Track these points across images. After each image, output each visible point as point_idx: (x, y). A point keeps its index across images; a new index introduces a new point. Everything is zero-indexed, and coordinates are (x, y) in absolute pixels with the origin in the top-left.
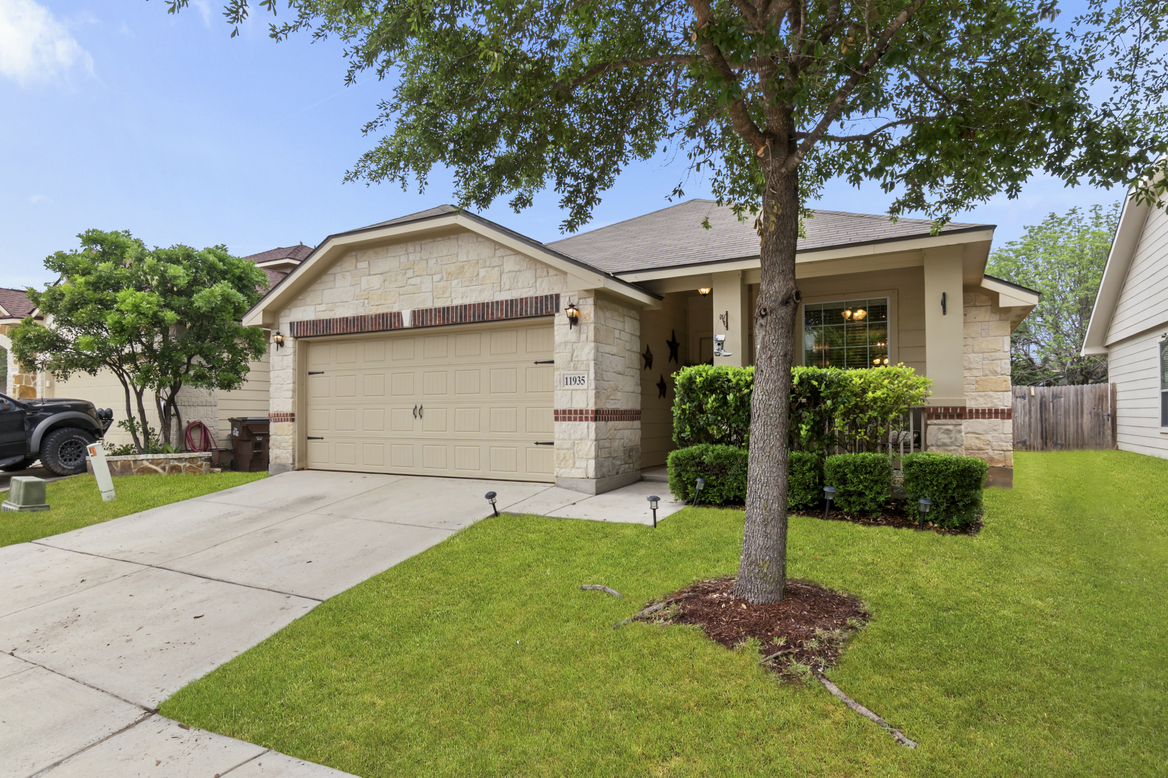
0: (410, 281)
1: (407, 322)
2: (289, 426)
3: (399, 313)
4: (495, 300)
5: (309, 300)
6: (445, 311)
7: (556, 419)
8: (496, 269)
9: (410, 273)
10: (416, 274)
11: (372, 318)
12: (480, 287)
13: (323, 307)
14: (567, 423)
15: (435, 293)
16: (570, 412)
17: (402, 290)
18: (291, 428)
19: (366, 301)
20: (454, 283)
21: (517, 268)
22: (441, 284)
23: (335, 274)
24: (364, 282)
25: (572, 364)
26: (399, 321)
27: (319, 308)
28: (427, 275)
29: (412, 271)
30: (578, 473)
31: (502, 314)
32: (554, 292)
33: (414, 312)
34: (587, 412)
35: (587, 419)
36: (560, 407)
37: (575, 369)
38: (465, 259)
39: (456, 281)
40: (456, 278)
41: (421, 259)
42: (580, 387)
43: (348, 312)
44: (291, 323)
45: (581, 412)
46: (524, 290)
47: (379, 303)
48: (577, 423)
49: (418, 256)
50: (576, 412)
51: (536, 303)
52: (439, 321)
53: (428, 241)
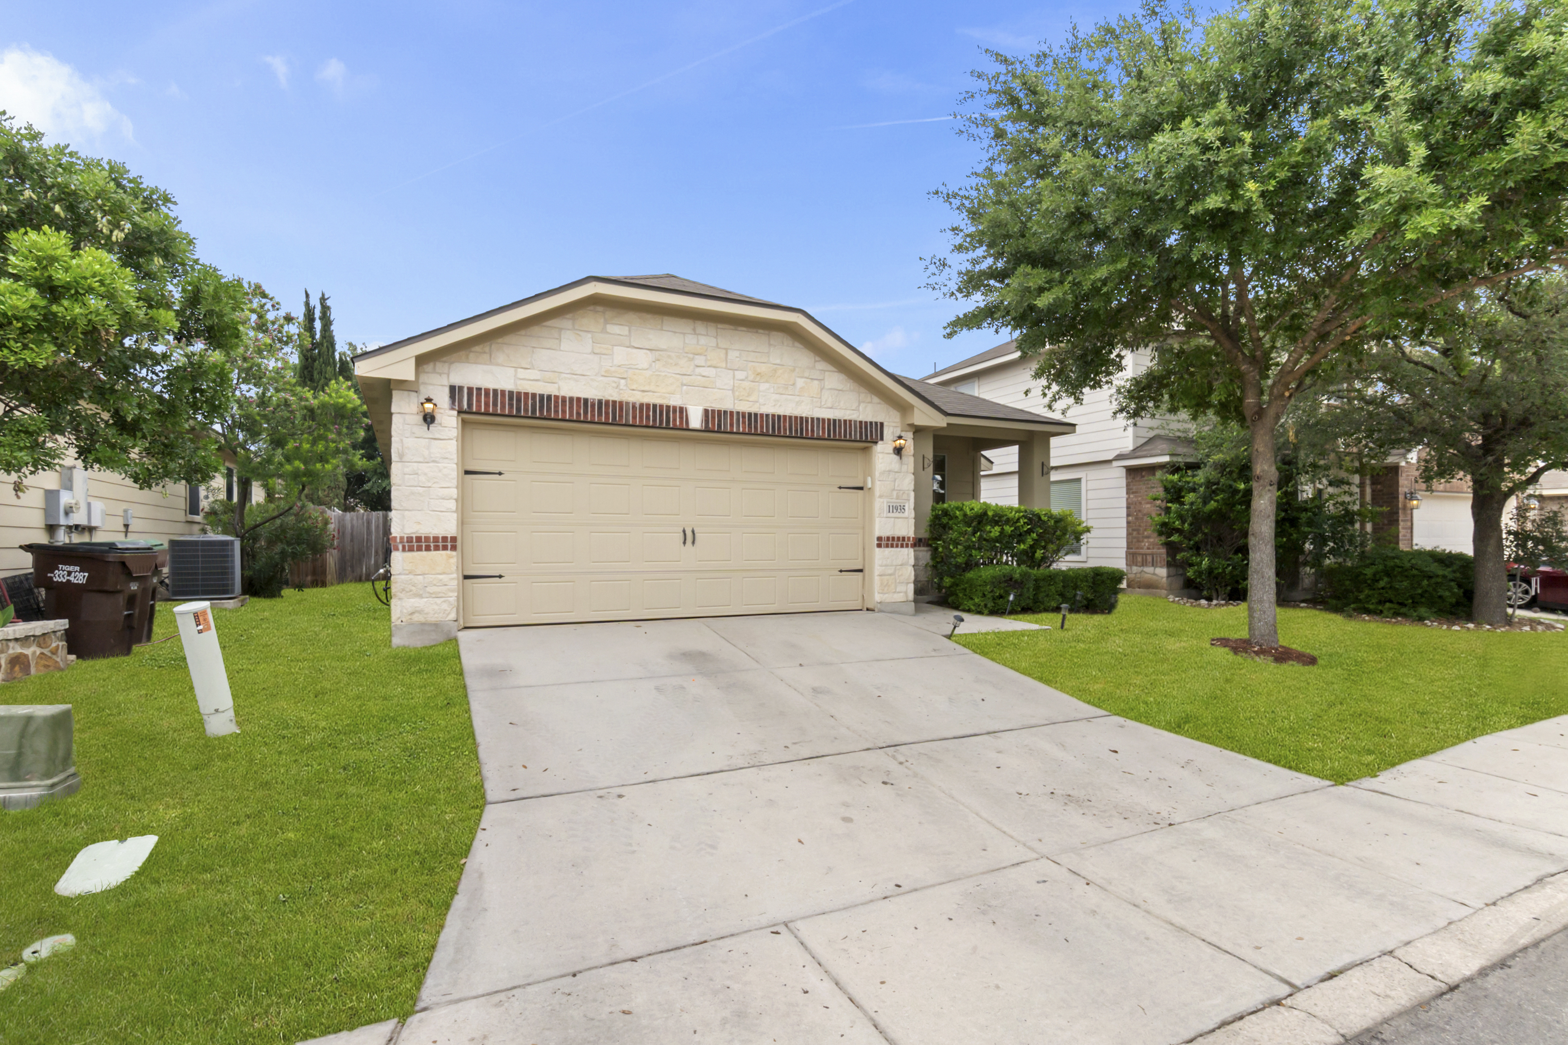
0: (698, 370)
1: (696, 421)
2: (451, 557)
3: (681, 409)
4: (816, 415)
5: (500, 357)
6: (752, 418)
7: (879, 546)
8: (816, 382)
9: (700, 360)
10: (709, 363)
11: (634, 407)
12: (797, 399)
13: (533, 374)
14: (890, 549)
15: (737, 394)
16: (893, 538)
17: (686, 379)
18: (454, 561)
19: (623, 381)
20: (764, 386)
21: (840, 387)
22: (746, 384)
23: (561, 329)
24: (620, 355)
25: (895, 493)
26: (681, 418)
27: (522, 373)
28: (726, 368)
29: (703, 358)
30: (899, 597)
31: (824, 432)
32: (879, 420)
33: (706, 411)
34: (909, 538)
35: (907, 546)
36: (884, 534)
37: (898, 498)
38: (778, 361)
39: (767, 385)
40: (767, 382)
41: (717, 347)
42: (901, 515)
43: (592, 391)
44: (452, 389)
45: (904, 538)
46: (848, 412)
47: (646, 388)
48: (899, 549)
49: (712, 342)
50: (898, 538)
51: (861, 428)
52: (744, 428)
53: (727, 326)
